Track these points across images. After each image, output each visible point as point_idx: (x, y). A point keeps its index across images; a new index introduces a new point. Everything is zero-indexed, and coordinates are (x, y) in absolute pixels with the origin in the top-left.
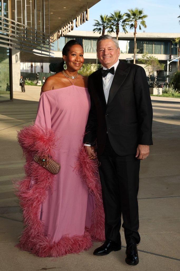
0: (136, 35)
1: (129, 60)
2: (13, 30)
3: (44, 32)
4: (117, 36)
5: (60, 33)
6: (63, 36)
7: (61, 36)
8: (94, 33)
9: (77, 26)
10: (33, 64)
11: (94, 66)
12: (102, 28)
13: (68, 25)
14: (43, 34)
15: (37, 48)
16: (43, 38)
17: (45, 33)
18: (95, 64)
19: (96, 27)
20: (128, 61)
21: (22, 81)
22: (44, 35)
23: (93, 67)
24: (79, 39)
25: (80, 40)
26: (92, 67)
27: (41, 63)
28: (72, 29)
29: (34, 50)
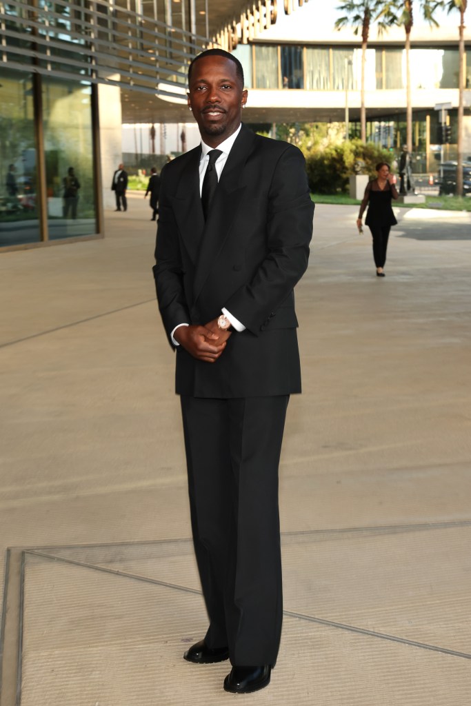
0: (465, 32)
1: (444, 107)
2: (103, 29)
3: (190, 30)
4: (408, 38)
5: (238, 35)
6: (245, 41)
7: (241, 42)
8: (339, 30)
9: (289, 12)
10: (157, 126)
11: (338, 130)
12: (362, 15)
13: (261, 7)
14: (190, 38)
15: (169, 79)
16: (189, 51)
17: (194, 35)
18: (341, 124)
19: (344, 13)
20: (441, 110)
21: (119, 178)
22: (190, 40)
23: (335, 131)
24: (293, 49)
25: (296, 52)
26: (332, 132)
27: (181, 125)
28: (273, 22)
29: (162, 87)
